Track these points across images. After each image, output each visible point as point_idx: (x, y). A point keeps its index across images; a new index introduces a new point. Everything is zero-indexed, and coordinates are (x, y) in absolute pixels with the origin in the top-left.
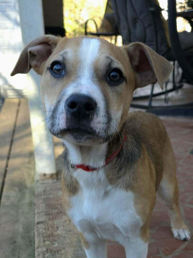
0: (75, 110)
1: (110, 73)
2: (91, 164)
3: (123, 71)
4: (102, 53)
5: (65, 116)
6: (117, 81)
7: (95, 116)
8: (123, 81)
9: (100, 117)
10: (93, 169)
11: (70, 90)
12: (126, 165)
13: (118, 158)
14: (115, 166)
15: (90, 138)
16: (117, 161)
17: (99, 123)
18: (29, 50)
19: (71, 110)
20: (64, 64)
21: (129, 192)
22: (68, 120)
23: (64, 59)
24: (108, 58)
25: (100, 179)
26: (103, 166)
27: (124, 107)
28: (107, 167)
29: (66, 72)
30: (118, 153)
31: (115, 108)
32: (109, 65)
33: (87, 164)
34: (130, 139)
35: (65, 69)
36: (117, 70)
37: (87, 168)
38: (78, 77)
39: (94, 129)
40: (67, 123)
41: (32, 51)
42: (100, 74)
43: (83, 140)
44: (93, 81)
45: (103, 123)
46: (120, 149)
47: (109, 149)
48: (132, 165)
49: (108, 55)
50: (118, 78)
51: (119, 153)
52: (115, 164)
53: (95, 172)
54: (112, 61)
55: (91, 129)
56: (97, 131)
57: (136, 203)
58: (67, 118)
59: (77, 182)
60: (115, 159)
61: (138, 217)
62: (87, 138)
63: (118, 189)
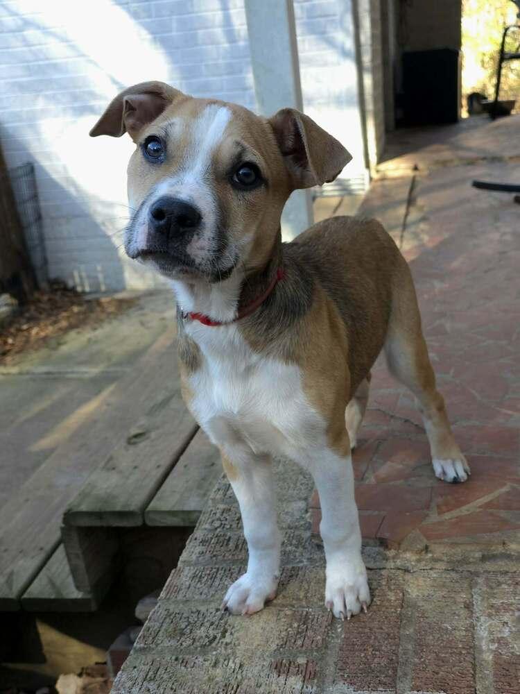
0: (162, 222)
1: (239, 170)
2: (213, 314)
3: (261, 169)
4: (230, 135)
5: (146, 231)
6: (251, 184)
7: (195, 237)
8: (260, 185)
9: (204, 239)
10: (217, 324)
11: (164, 189)
12: (283, 320)
13: (264, 307)
14: (260, 321)
15: (186, 271)
16: (262, 312)
17: (202, 249)
18: (125, 98)
19: (156, 223)
20: (165, 143)
21: (290, 366)
22: (150, 237)
23: (167, 134)
24: (238, 144)
25: (233, 342)
26: (234, 320)
27: (258, 227)
28: (243, 320)
29: (167, 157)
30: (264, 298)
31: (240, 227)
32: (240, 156)
33: (205, 313)
34: (292, 275)
35: (166, 151)
36: (252, 166)
37: (207, 321)
38: (183, 169)
39: (192, 257)
40: (148, 241)
41: (130, 101)
42: (220, 169)
43: (174, 272)
44: (206, 180)
45: (209, 250)
46: (267, 293)
47: (242, 292)
48: (294, 319)
49: (239, 139)
50: (253, 177)
51: (268, 297)
52: (259, 317)
53: (222, 328)
54: (244, 150)
55: (187, 256)
56: (198, 261)
57: (306, 386)
58: (149, 234)
59: (197, 347)
60: (259, 309)
61: (313, 410)
62: (181, 270)
63: (270, 361)
